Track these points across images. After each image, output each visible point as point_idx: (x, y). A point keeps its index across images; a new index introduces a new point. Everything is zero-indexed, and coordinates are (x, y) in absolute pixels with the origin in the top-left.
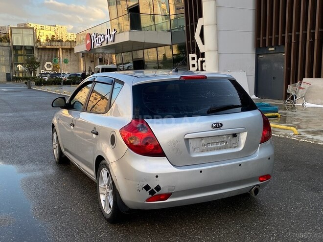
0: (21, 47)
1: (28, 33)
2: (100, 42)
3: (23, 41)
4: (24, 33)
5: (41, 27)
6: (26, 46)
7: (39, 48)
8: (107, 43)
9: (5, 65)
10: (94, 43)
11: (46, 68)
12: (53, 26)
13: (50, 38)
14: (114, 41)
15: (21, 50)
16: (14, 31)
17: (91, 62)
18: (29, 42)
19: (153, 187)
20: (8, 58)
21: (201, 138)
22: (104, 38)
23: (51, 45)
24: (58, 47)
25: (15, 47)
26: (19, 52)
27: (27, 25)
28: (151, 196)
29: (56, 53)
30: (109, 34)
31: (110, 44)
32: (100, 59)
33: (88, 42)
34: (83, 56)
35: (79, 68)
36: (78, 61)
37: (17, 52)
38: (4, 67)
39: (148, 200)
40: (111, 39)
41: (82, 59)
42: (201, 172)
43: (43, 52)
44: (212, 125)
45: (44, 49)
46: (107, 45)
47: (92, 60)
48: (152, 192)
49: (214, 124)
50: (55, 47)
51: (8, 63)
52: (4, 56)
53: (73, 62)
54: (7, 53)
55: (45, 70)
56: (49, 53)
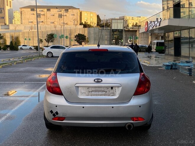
0: (116, 30)
1: (121, 22)
2: (152, 26)
3: (117, 27)
4: (118, 22)
5: (132, 18)
6: (119, 29)
7: (126, 31)
8: (156, 27)
9: (107, 40)
10: (149, 27)
11: (129, 42)
12: (139, 17)
13: (135, 25)
14: (160, 26)
15: (116, 31)
16: (113, 21)
17: (156, 38)
18: (120, 27)
19: (54, 112)
20: (109, 36)
21: (88, 87)
22: (155, 24)
23: (133, 29)
24: (137, 30)
25: (113, 30)
26: (115, 33)
27: (124, 17)
28: (53, 117)
29: (135, 33)
30: (157, 21)
31: (157, 27)
32: (162, 36)
33: (146, 26)
34: (151, 35)
35: (148, 42)
36: (148, 38)
37: (114, 33)
38: (106, 41)
39: (53, 119)
40: (158, 25)
41: (150, 37)
42: (83, 107)
43: (128, 33)
44: (95, 80)
45: (129, 31)
46: (156, 28)
47: (156, 37)
48: (54, 115)
49: (96, 79)
50: (135, 30)
51: (109, 39)
52: (106, 35)
53: (145, 39)
54: (109, 34)
55: (128, 43)
56: (131, 33)
